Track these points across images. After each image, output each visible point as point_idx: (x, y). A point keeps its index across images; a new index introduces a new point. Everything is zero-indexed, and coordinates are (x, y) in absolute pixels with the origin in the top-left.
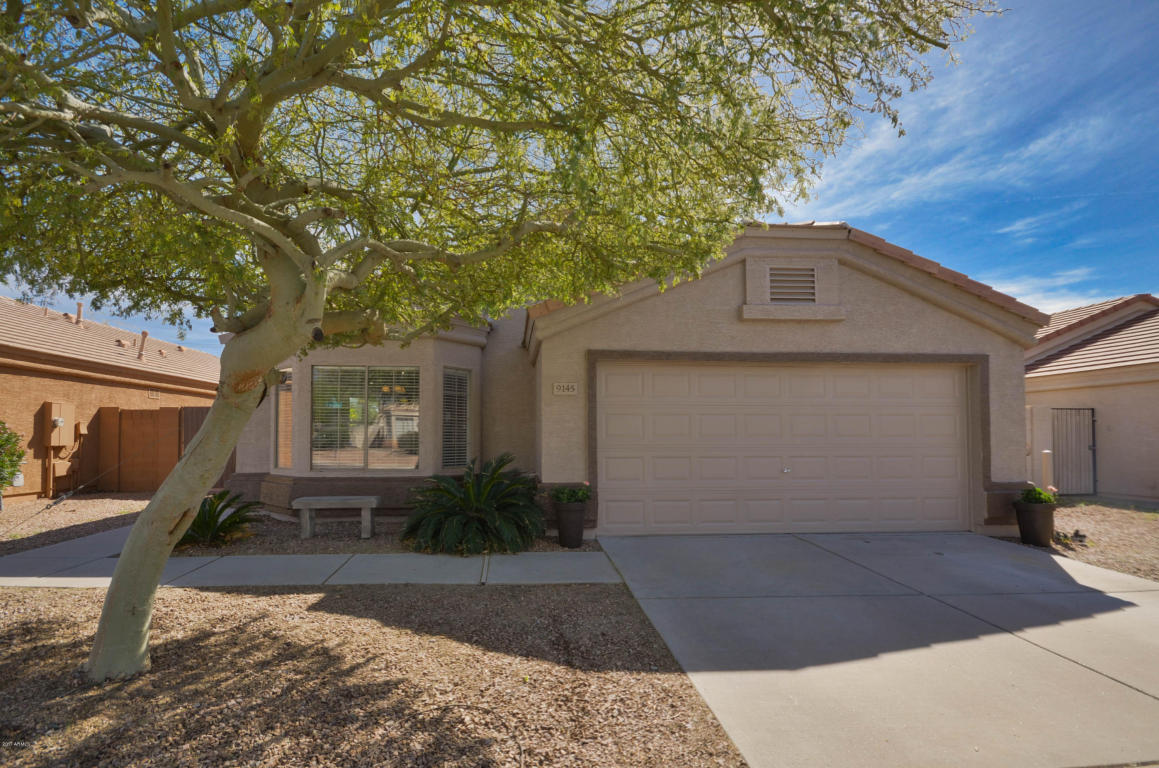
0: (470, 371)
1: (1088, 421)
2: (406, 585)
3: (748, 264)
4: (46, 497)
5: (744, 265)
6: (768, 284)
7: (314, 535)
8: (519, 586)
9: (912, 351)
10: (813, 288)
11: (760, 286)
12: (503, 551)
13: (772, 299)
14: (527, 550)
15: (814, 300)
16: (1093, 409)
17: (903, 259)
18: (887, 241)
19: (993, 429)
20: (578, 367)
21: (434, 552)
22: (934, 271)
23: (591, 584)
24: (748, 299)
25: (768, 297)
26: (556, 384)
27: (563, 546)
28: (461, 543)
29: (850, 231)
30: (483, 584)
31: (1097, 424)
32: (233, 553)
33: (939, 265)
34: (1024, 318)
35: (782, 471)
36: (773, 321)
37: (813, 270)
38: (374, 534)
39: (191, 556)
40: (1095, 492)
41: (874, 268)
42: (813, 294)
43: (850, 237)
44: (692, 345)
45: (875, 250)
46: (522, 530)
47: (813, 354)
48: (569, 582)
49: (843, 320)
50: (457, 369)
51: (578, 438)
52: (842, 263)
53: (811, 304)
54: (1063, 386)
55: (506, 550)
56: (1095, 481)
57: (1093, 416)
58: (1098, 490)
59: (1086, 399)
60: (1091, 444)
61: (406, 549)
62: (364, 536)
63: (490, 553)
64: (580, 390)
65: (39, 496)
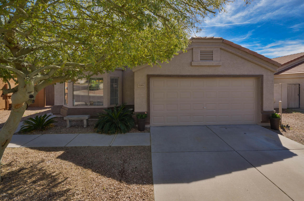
0: (119, 77)
1: (298, 87)
2: (88, 147)
3: (194, 49)
4: (7, 110)
5: (193, 50)
6: (199, 55)
7: (71, 126)
8: (121, 147)
9: (241, 74)
10: (213, 56)
11: (197, 56)
12: (121, 133)
13: (201, 60)
14: (129, 132)
15: (213, 60)
16: (299, 84)
17: (238, 48)
18: (234, 43)
19: (264, 96)
20: (145, 79)
21: (102, 133)
22: (248, 51)
23: (141, 146)
24: (194, 60)
25: (199, 59)
26: (138, 84)
27: (139, 131)
28: (109, 131)
29: (223, 40)
30: (110, 146)
31: (300, 88)
32: (46, 133)
33: (249, 49)
34: (274, 64)
35: (204, 108)
36: (201, 66)
37: (213, 51)
38: (88, 126)
39: (34, 134)
40: (299, 107)
41: (230, 50)
42: (213, 58)
43: (223, 42)
44: (178, 73)
45: (230, 45)
46: (127, 126)
47: (212, 75)
48: (135, 145)
49: (221, 65)
50: (114, 77)
51: (145, 99)
52: (221, 49)
53: (212, 61)
54: (291, 77)
55: (122, 133)
56: (299, 104)
57: (299, 86)
58: (300, 107)
59: (297, 81)
60: (299, 94)
61: (94, 132)
62: (84, 127)
63: (117, 134)
64: (145, 86)
65: (5, 109)
